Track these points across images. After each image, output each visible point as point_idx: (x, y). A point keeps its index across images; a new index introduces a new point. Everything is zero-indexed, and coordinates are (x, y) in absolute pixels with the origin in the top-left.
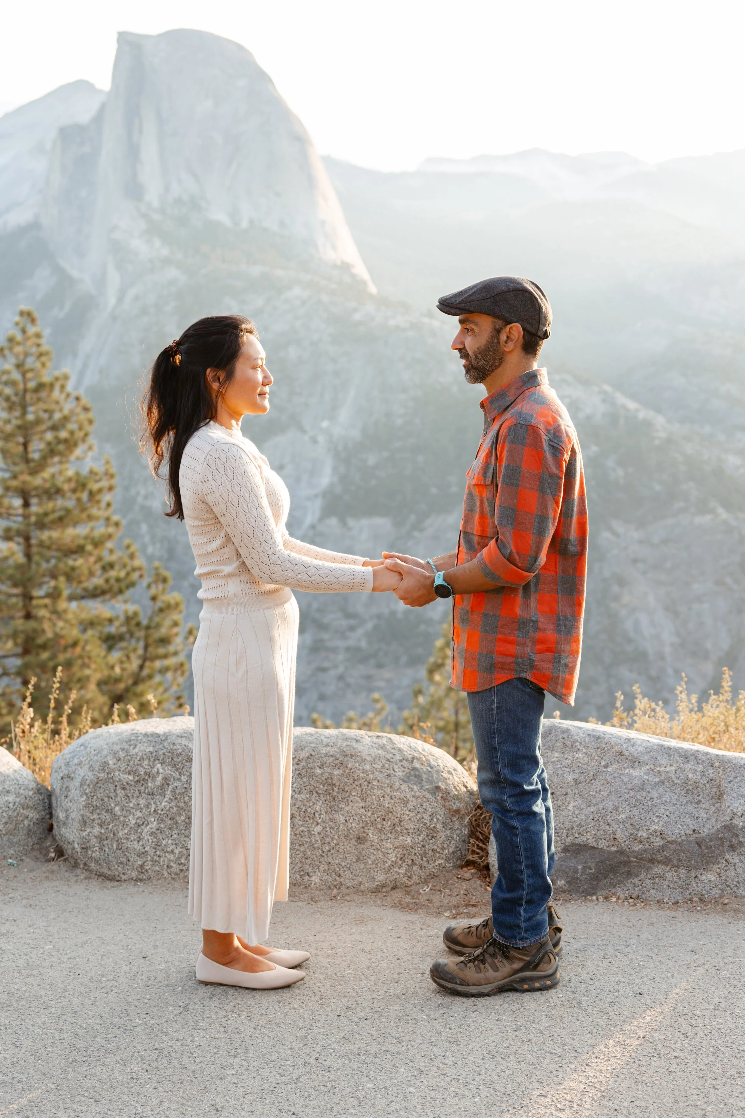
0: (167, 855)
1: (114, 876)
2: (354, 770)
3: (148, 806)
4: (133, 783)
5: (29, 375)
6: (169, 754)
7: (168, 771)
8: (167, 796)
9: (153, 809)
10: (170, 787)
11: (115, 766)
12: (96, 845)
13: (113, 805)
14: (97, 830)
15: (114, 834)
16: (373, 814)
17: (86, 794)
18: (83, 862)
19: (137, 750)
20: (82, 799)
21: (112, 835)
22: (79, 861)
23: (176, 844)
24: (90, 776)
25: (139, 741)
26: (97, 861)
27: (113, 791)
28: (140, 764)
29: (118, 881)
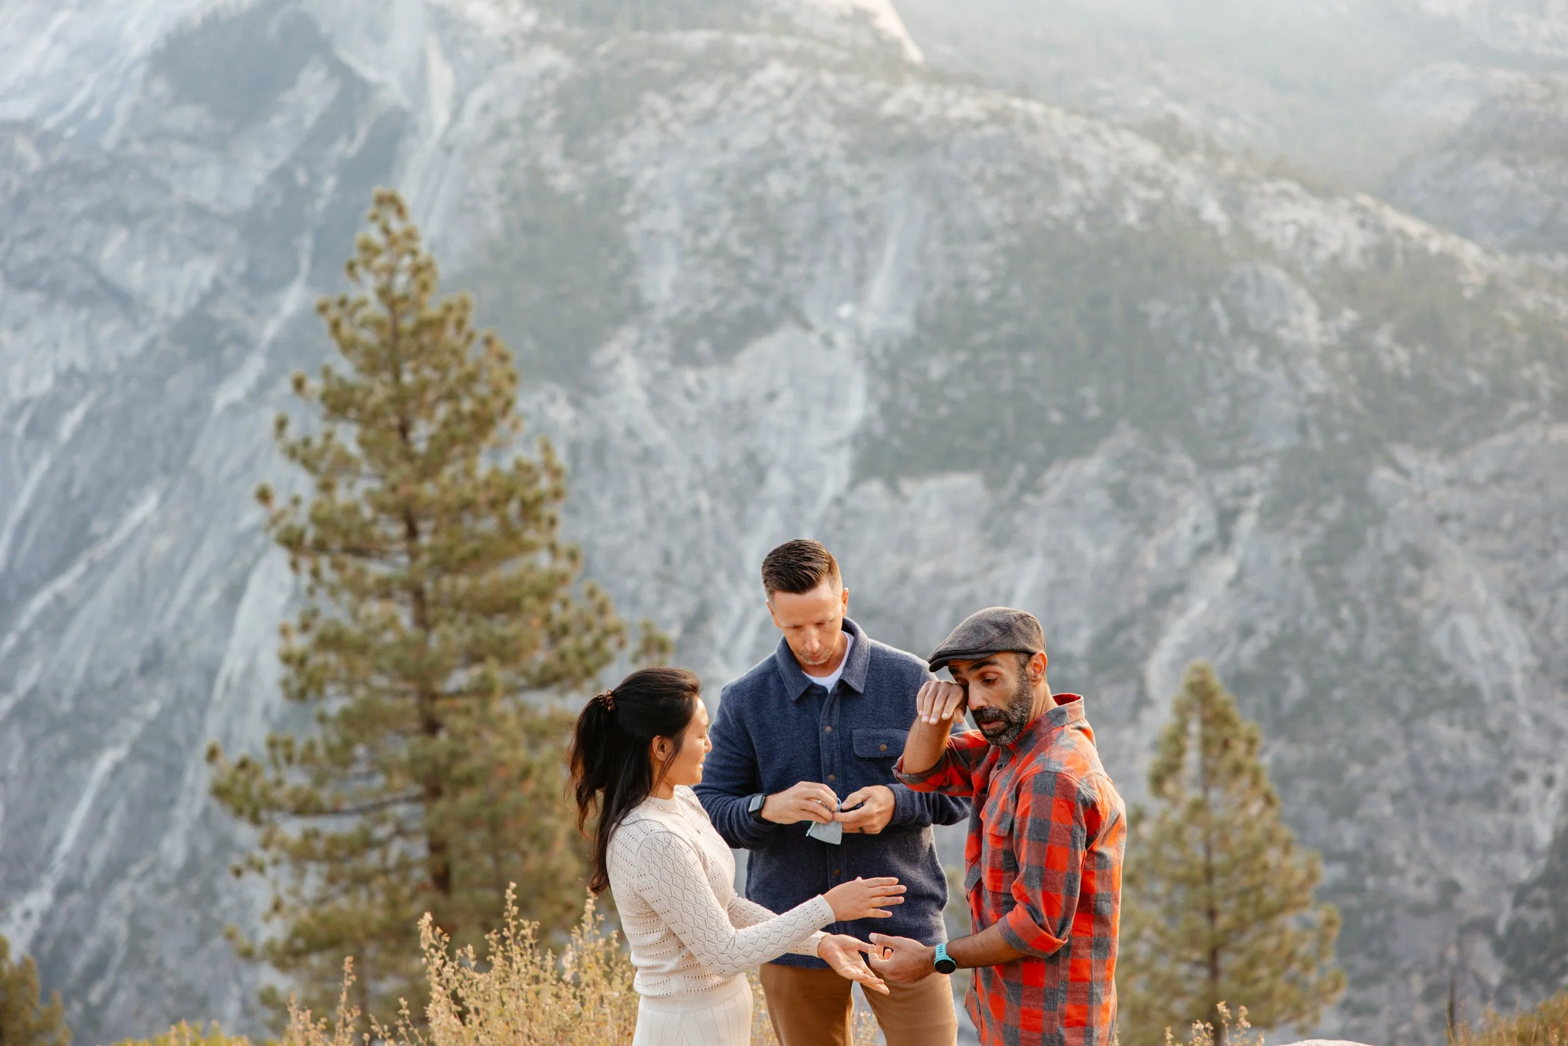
5: (401, 307)
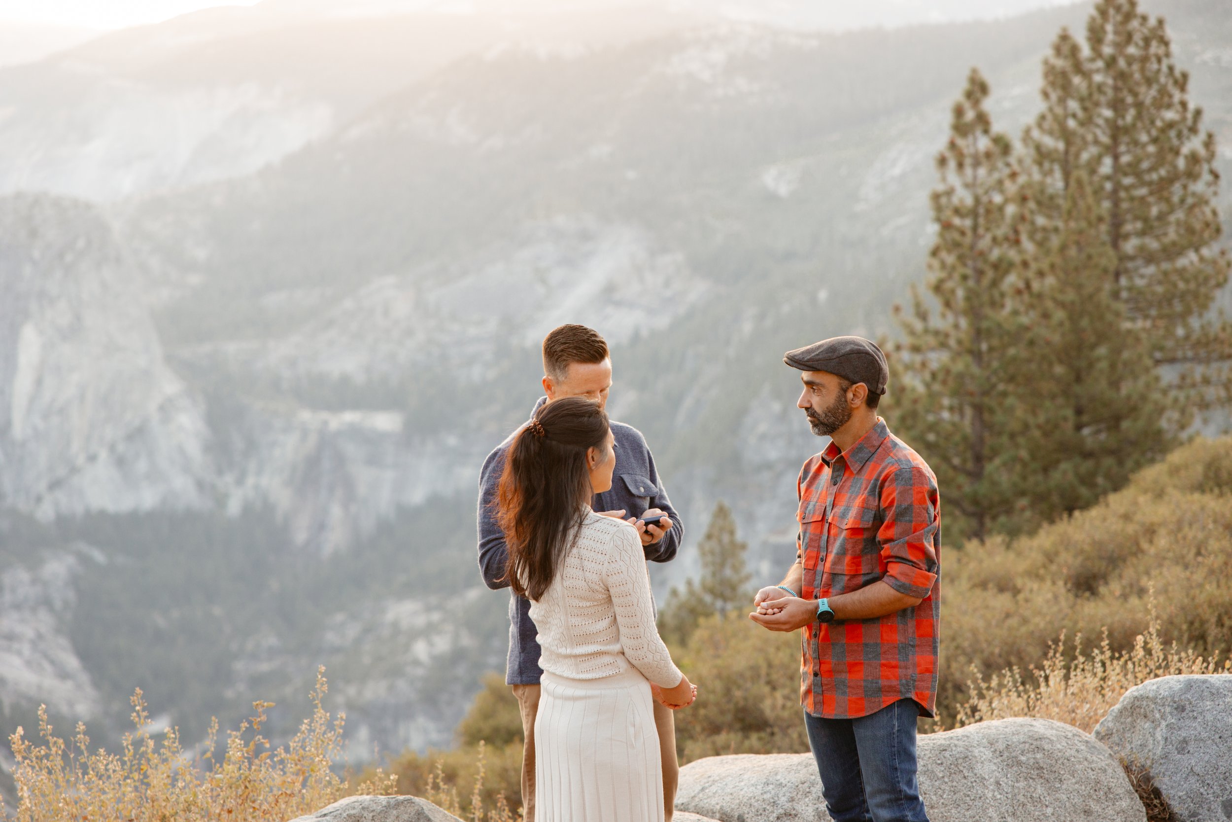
2: (1051, 751)
16: (1086, 787)
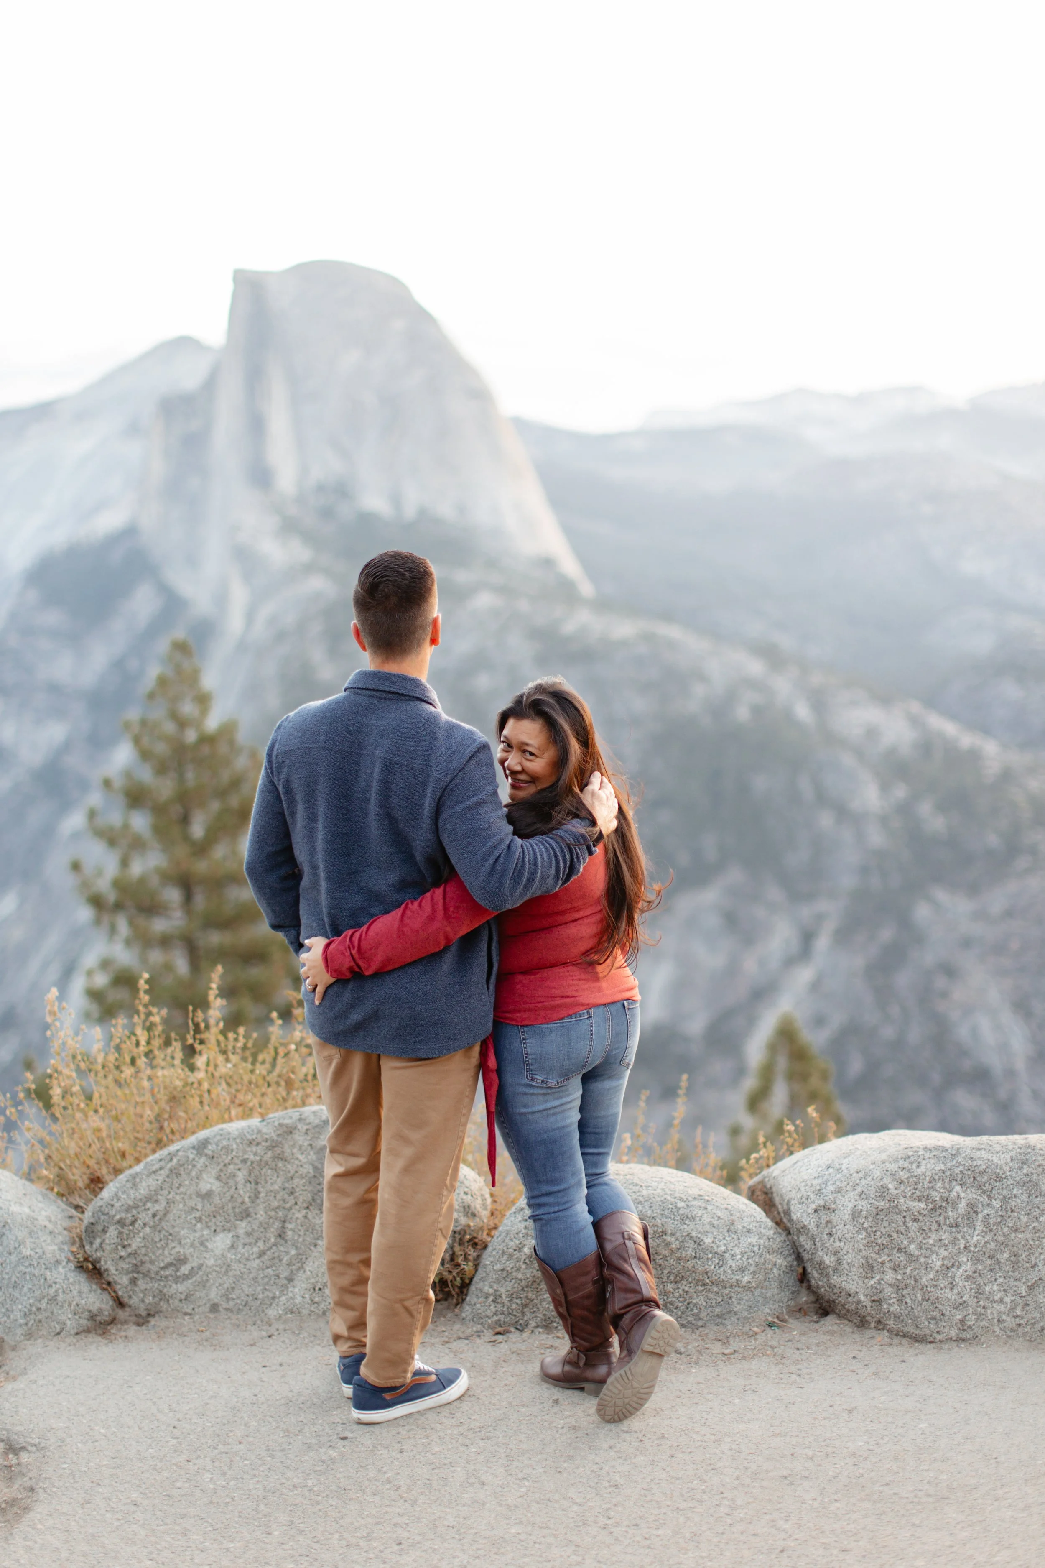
0: (995, 1305)
1: (925, 1335)
3: (954, 1241)
4: (926, 1212)
5: (186, 725)
6: (969, 1173)
7: (972, 1195)
8: (978, 1228)
9: (962, 1246)
10: (980, 1216)
11: (896, 1192)
12: (892, 1296)
13: (905, 1242)
14: (890, 1276)
15: (916, 1281)
17: (865, 1229)
18: (875, 1319)
19: (922, 1169)
20: (861, 1236)
21: (913, 1282)
22: (868, 1318)
23: (1005, 1290)
24: (864, 1206)
25: (922, 1157)
26: (897, 1317)
27: (901, 1224)
28: (932, 1187)
29: (931, 1342)
